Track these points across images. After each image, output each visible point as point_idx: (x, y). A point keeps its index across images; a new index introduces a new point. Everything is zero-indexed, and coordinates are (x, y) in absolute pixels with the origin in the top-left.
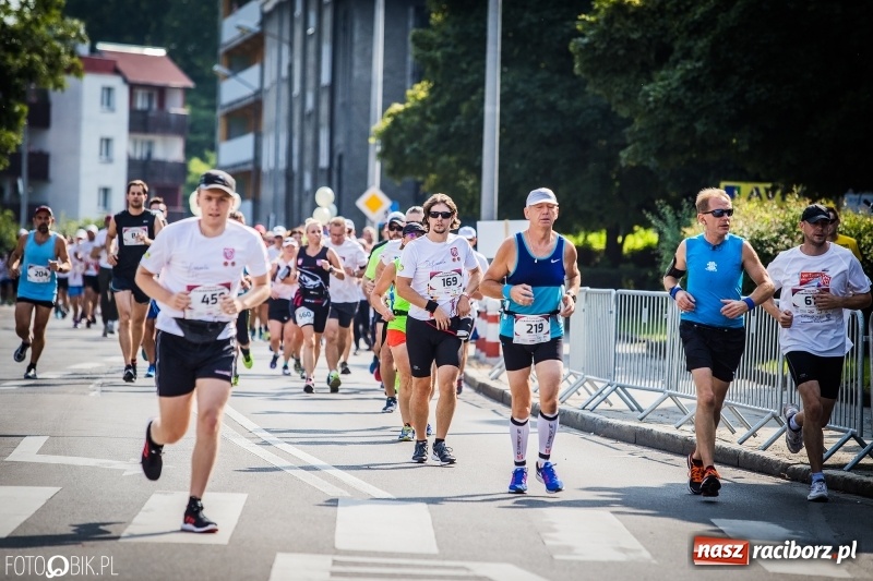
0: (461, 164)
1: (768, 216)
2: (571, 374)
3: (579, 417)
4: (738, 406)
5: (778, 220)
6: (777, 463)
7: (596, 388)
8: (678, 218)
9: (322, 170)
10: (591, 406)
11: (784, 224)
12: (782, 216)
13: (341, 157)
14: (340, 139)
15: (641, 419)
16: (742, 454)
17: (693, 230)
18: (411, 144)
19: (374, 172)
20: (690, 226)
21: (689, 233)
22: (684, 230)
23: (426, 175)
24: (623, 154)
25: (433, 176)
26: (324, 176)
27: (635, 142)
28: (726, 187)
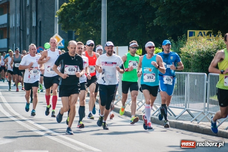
0: (90, 25)
1: (212, 43)
3: (153, 118)
7: (156, 108)
8: (176, 44)
9: (33, 27)
10: (156, 114)
12: (217, 43)
13: (40, 22)
14: (40, 16)
15: (176, 119)
17: (184, 49)
18: (71, 18)
19: (57, 28)
20: (182, 47)
21: (182, 49)
22: (180, 48)
23: (77, 29)
24: (155, 21)
25: (79, 29)
26: (34, 29)
27: (159, 16)
28: (190, 32)
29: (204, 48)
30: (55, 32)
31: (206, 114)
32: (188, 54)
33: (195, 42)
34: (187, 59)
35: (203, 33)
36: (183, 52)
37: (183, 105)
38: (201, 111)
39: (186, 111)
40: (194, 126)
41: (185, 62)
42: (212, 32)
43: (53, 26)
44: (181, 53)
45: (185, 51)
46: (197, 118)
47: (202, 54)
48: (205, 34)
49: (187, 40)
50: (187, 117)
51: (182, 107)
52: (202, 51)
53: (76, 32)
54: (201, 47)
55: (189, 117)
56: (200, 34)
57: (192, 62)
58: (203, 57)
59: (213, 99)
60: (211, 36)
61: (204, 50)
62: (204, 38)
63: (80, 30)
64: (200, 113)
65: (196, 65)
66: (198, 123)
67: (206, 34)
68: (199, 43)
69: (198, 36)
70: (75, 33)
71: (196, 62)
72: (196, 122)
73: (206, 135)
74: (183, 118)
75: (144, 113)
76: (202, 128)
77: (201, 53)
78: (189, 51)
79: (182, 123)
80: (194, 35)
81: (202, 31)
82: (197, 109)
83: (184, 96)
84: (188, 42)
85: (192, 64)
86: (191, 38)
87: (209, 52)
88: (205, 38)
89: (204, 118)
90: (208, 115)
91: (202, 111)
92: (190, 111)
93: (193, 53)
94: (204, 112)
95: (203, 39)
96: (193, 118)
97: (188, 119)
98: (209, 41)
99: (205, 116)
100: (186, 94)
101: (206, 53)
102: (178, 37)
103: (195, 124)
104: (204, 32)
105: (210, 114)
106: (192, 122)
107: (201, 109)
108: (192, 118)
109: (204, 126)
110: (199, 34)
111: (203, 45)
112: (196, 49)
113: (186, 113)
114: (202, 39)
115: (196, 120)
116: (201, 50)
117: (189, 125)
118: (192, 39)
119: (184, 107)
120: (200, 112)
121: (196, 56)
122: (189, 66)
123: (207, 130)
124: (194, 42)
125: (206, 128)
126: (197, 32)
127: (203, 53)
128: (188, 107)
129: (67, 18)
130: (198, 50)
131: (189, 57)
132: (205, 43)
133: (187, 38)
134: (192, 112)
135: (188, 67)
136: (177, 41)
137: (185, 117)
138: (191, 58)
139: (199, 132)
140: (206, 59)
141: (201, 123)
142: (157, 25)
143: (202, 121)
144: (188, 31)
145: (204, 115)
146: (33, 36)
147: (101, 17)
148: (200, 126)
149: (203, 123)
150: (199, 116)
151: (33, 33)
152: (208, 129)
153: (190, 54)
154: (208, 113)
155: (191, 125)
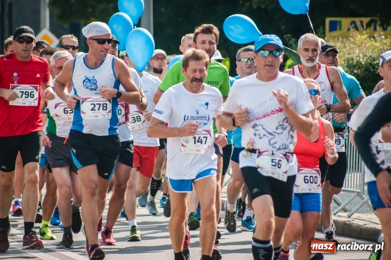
1: (377, 44)
29: (361, 55)
30: (42, 25)
33: (342, 42)
35: (358, 24)
38: (354, 190)
40: (340, 223)
42: (378, 20)
46: (346, 205)
47: (358, 70)
48: (363, 27)
52: (357, 62)
54: (354, 53)
56: (353, 25)
61: (361, 60)
62: (361, 34)
64: (353, 195)
66: (349, 217)
67: (364, 24)
68: (351, 45)
69: (349, 30)
72: (346, 214)
76: (358, 226)
77: (354, 67)
80: (340, 29)
81: (357, 20)
86: (334, 33)
87: (371, 64)
88: (364, 35)
89: (361, 206)
91: (357, 190)
94: (362, 193)
95: (359, 36)
96: (339, 205)
99: (364, 201)
101: (364, 67)
104: (361, 22)
106: (337, 214)
109: (361, 223)
110: (351, 25)
111: (360, 50)
112: (343, 58)
114: (356, 36)
115: (345, 210)
116: (355, 61)
118: (335, 37)
120: (353, 192)
125: (366, 226)
126: (346, 22)
127: (359, 68)
130: (348, 61)
132: (363, 44)
133: (325, 35)
141: (355, 215)
143: (357, 211)
144: (328, 20)
145: (362, 198)
148: (353, 222)
149: (360, 215)
150: (351, 201)
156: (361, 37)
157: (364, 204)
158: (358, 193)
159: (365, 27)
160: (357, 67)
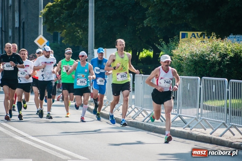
0: (77, 26)
1: (205, 45)
2: (135, 108)
3: (143, 125)
4: (207, 120)
5: (210, 46)
6: (227, 142)
7: (147, 114)
8: (168, 46)
9: (16, 28)
10: (146, 120)
11: (212, 48)
12: (211, 45)
13: (24, 23)
14: (23, 16)
16: (213, 138)
17: (176, 51)
18: (56, 18)
19: (41, 29)
20: (174, 49)
21: (174, 52)
22: (172, 51)
23: (62, 30)
24: (145, 22)
25: (65, 30)
26: (17, 30)
27: (149, 17)
28: (182, 33)
29: (197, 50)
30: (39, 33)
31: (199, 120)
32: (180, 57)
33: (188, 44)
34: (179, 62)
36: (175, 55)
37: (176, 111)
38: (194, 117)
39: (179, 117)
40: (186, 133)
41: (177, 65)
42: (205, 33)
43: (37, 27)
44: (173, 56)
45: (177, 54)
46: (189, 124)
47: (196, 57)
48: (198, 36)
49: (179, 42)
50: (179, 123)
51: (174, 113)
52: (195, 53)
53: (62, 34)
54: (194, 49)
55: (181, 124)
56: (193, 36)
57: (184, 65)
58: (196, 60)
59: (207, 105)
60: (204, 38)
61: (197, 52)
63: (65, 32)
64: (193, 119)
65: (189, 68)
66: (191, 130)
68: (192, 45)
69: (191, 38)
70: (60, 35)
71: (189, 65)
72: (189, 129)
73: (200, 143)
74: (175, 125)
75: (134, 119)
76: (195, 134)
77: (194, 56)
78: (181, 54)
79: (174, 130)
80: (187, 37)
81: (195, 33)
82: (189, 115)
83: (176, 101)
84: (181, 44)
85: (184, 68)
86: (184, 39)
87: (202, 55)
88: (199, 40)
89: (197, 125)
90: (201, 121)
91: (195, 117)
92: (183, 117)
93: (185, 55)
94: (197, 118)
95: (196, 41)
96: (186, 124)
97: (180, 126)
98: (203, 44)
99: (199, 122)
100: (178, 99)
101: (199, 56)
102: (170, 39)
103: (188, 130)
104: (197, 34)
105: (203, 121)
106: (185, 129)
107: (194, 115)
108: (184, 124)
109: (197, 133)
110: (192, 35)
111: (196, 48)
112: (188, 52)
113: (179, 119)
114: (195, 41)
115: (189, 127)
116: (194, 53)
117: (181, 131)
118: (184, 41)
119: (176, 113)
120: (193, 118)
121: (188, 59)
122: (181, 69)
123: (200, 136)
124: (186, 45)
125: (199, 134)
126: (190, 34)
127: (196, 56)
128: (181, 113)
129: (52, 18)
130: (191, 53)
131: (181, 60)
132: (198, 45)
133: (179, 40)
134: (184, 118)
135: (180, 71)
136: (169, 43)
137: (178, 124)
138: (183, 61)
139: (192, 140)
140: (199, 62)
141: (194, 129)
142: (147, 26)
143: (195, 127)
144: (181, 33)
145: (197, 121)
146: (15, 38)
147: (88, 18)
148: (193, 132)
149: (196, 129)
150: (192, 122)
151: (15, 35)
152: (202, 136)
153: (182, 57)
154: (202, 119)
155: (183, 132)
156: (197, 41)
157: (198, 123)
158: (195, 118)
159: (199, 36)
160: (195, 56)
